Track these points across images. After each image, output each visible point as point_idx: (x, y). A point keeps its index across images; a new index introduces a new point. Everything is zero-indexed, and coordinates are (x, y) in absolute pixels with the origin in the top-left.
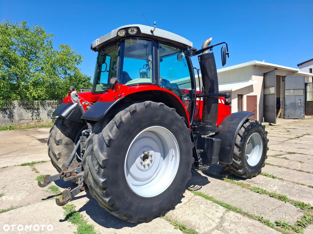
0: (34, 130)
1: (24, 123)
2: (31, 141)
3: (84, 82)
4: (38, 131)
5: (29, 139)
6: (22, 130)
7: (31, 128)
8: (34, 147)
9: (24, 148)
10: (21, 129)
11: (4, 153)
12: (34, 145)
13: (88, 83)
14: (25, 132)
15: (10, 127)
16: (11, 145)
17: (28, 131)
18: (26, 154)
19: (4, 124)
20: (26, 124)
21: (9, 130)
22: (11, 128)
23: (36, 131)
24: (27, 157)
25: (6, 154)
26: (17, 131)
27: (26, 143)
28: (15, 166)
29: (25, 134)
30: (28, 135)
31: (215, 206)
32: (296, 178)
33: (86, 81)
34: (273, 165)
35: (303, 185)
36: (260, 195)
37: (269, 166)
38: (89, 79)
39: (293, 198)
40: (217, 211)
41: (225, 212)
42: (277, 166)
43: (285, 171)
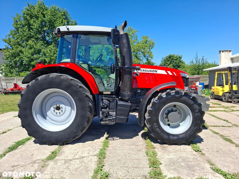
31: (94, 151)
32: (223, 159)
33: (177, 59)
34: (234, 143)
35: (210, 165)
36: (144, 156)
37: (228, 143)
38: (180, 58)
39: (163, 167)
40: (88, 153)
41: (92, 155)
42: (234, 145)
43: (230, 150)
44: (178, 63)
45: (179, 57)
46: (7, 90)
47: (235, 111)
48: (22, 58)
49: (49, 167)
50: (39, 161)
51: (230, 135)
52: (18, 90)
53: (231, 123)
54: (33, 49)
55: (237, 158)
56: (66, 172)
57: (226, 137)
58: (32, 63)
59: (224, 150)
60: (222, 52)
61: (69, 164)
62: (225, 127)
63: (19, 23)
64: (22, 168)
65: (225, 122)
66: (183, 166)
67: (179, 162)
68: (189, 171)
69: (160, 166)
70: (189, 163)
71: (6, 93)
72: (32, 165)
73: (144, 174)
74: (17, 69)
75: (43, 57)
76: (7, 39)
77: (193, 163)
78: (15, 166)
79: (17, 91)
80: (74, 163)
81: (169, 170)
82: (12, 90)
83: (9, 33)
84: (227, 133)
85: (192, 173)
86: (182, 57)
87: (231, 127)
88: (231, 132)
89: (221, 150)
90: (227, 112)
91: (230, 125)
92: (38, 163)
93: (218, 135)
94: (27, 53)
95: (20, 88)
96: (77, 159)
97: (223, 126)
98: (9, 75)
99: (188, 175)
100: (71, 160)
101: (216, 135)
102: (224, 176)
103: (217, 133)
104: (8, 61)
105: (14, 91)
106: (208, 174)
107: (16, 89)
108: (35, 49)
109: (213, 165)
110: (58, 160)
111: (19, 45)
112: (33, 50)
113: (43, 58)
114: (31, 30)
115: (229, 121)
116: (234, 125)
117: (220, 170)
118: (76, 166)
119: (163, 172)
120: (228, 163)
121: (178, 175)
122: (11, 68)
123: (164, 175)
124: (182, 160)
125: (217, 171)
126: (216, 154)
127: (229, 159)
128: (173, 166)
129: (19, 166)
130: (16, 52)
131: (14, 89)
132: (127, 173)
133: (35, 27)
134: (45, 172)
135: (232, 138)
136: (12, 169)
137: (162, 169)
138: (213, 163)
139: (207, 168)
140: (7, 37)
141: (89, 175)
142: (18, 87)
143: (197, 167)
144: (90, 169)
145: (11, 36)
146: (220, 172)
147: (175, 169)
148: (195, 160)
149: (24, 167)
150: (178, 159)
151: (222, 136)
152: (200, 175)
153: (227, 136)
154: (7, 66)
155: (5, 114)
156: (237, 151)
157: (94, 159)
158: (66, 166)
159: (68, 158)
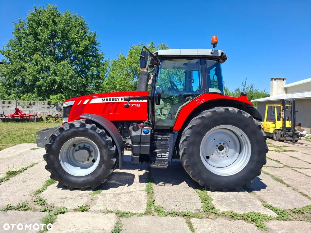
31: (140, 186)
32: (274, 197)
34: (285, 183)
35: (261, 202)
36: (194, 193)
37: (279, 183)
39: (215, 202)
40: (135, 188)
41: (139, 191)
42: (286, 185)
43: (281, 190)
46: (6, 117)
47: (287, 151)
48: (24, 75)
49: (99, 200)
50: (86, 195)
51: (281, 175)
52: (21, 117)
53: (283, 164)
54: (40, 65)
55: (288, 197)
56: (119, 205)
57: (277, 178)
58: (38, 83)
59: (275, 189)
60: (274, 80)
61: (119, 197)
62: (276, 167)
63: (22, 31)
64: (72, 200)
65: (276, 163)
66: (235, 202)
67: (230, 199)
68: (241, 207)
69: (212, 202)
70: (241, 200)
71: (5, 120)
72: (80, 197)
73: (197, 208)
74: (16, 89)
75: (52, 75)
76: (5, 50)
77: (244, 200)
78: (63, 198)
79: (19, 118)
80: (124, 196)
81: (221, 205)
82: (13, 116)
83: (8, 42)
84: (278, 174)
85: (245, 208)
87: (282, 168)
88: (282, 173)
89: (273, 189)
90: (278, 152)
91: (282, 166)
92: (86, 196)
93: (269, 175)
94: (31, 70)
95: (23, 114)
96: (125, 193)
97: (275, 167)
98: (6, 96)
99: (241, 210)
100: (119, 195)
101: (266, 175)
102: (275, 211)
103: (268, 174)
104: (5, 79)
105: (15, 118)
106: (259, 209)
107: (18, 116)
108: (42, 65)
109: (264, 202)
110: (105, 194)
111: (21, 59)
112: (39, 67)
113: (52, 77)
114: (38, 42)
115: (281, 162)
116: (286, 166)
117: (271, 206)
118: (127, 200)
119: (215, 207)
120: (279, 200)
121: (231, 210)
122: (9, 88)
123: (217, 209)
124: (233, 197)
125: (269, 207)
126: (267, 193)
127: (280, 198)
128: (224, 202)
129: (67, 199)
130: (16, 69)
131: (15, 116)
132: (180, 207)
133: (43, 38)
134: (97, 204)
135: (283, 179)
136: (61, 200)
137: (214, 204)
138: (264, 201)
139: (258, 204)
140: (5, 48)
141: (143, 207)
142: (21, 113)
143: (249, 203)
144: (142, 202)
145: (10, 47)
146: (271, 208)
147: (227, 205)
148: (247, 197)
149: (73, 199)
150: (229, 196)
151: (273, 176)
152: (252, 209)
153: (278, 176)
154: (3, 85)
155: (18, 145)
156: (288, 191)
157: (143, 193)
158: (116, 199)
159: (116, 192)
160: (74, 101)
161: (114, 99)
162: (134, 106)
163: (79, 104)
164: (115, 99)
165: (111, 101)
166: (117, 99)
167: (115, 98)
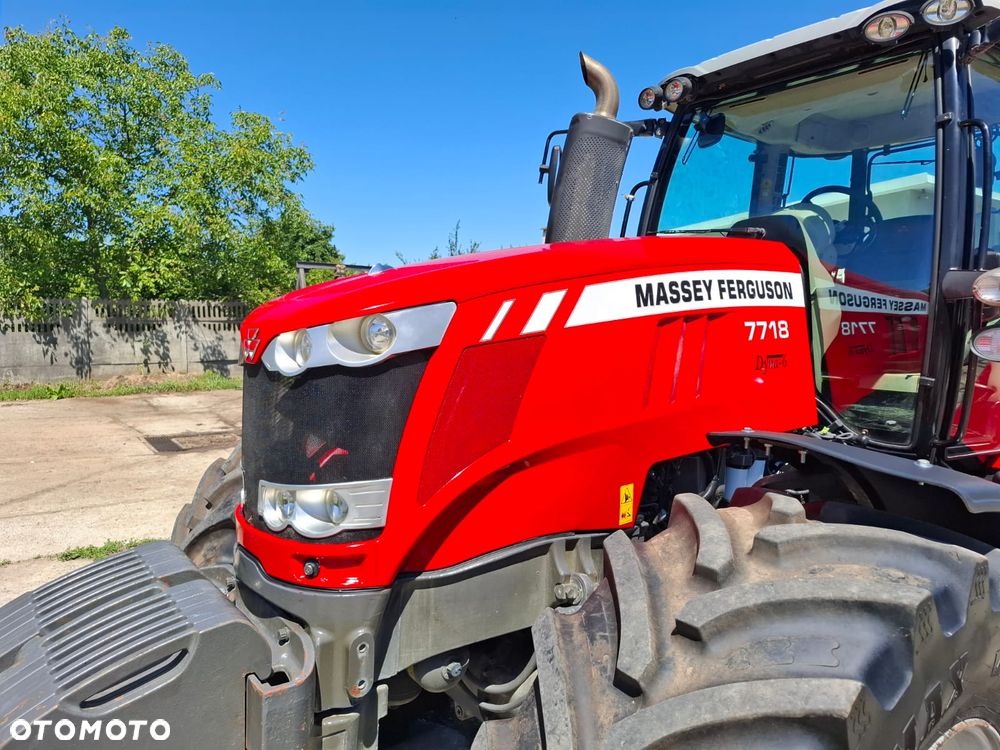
0: (140, 402)
1: (107, 377)
2: (120, 444)
3: (312, 241)
4: (151, 405)
5: (115, 438)
6: (98, 402)
7: (129, 394)
8: (126, 473)
9: (89, 476)
10: (97, 396)
11: (14, 494)
12: (131, 460)
13: (324, 247)
14: (109, 409)
15: (62, 388)
16: (47, 461)
17: (119, 406)
18: (91, 501)
19: (43, 377)
20: (114, 380)
21: (55, 397)
22: (63, 393)
23: (145, 403)
24: (91, 517)
25: (17, 500)
26: (84, 404)
27: (101, 451)
28: (39, 557)
29: (108, 416)
30: (115, 420)
33: (316, 240)
38: (328, 235)
44: (322, 255)
45: (325, 233)
86: (333, 233)
160: (452, 307)
161: (691, 289)
162: (770, 332)
163: (488, 335)
164: (697, 290)
165: (682, 306)
166: (702, 286)
167: (696, 283)
